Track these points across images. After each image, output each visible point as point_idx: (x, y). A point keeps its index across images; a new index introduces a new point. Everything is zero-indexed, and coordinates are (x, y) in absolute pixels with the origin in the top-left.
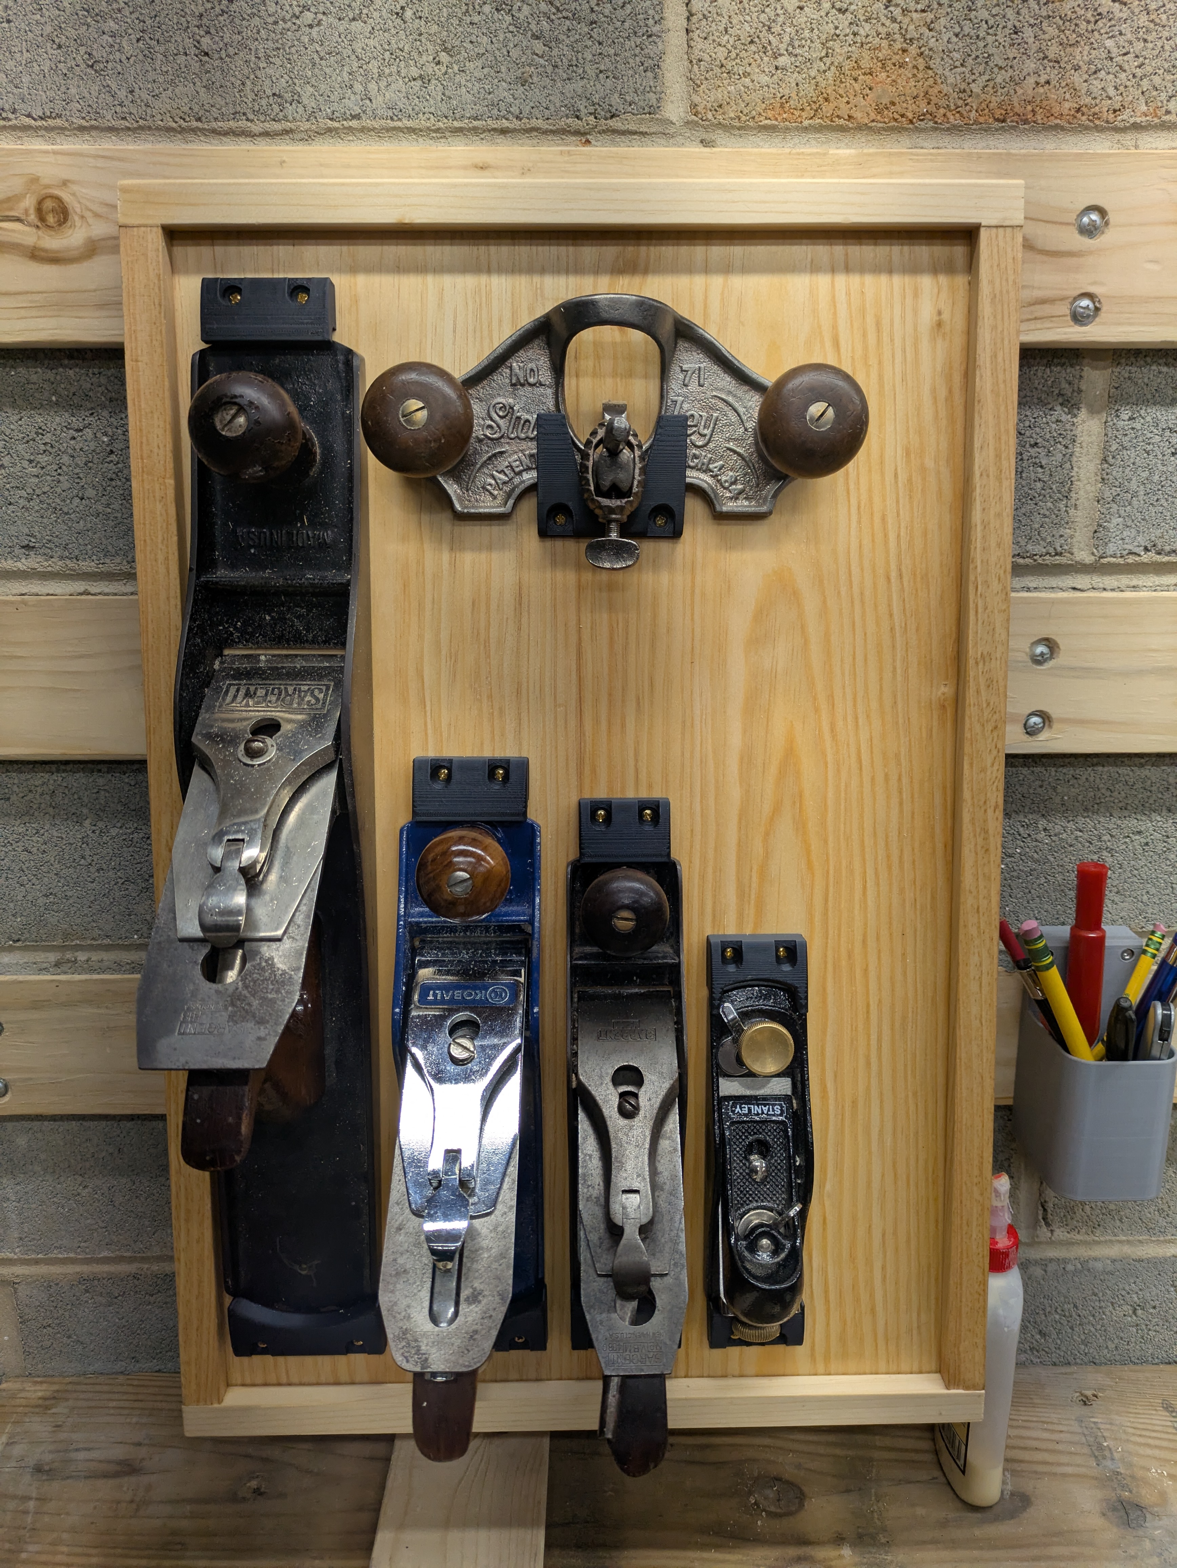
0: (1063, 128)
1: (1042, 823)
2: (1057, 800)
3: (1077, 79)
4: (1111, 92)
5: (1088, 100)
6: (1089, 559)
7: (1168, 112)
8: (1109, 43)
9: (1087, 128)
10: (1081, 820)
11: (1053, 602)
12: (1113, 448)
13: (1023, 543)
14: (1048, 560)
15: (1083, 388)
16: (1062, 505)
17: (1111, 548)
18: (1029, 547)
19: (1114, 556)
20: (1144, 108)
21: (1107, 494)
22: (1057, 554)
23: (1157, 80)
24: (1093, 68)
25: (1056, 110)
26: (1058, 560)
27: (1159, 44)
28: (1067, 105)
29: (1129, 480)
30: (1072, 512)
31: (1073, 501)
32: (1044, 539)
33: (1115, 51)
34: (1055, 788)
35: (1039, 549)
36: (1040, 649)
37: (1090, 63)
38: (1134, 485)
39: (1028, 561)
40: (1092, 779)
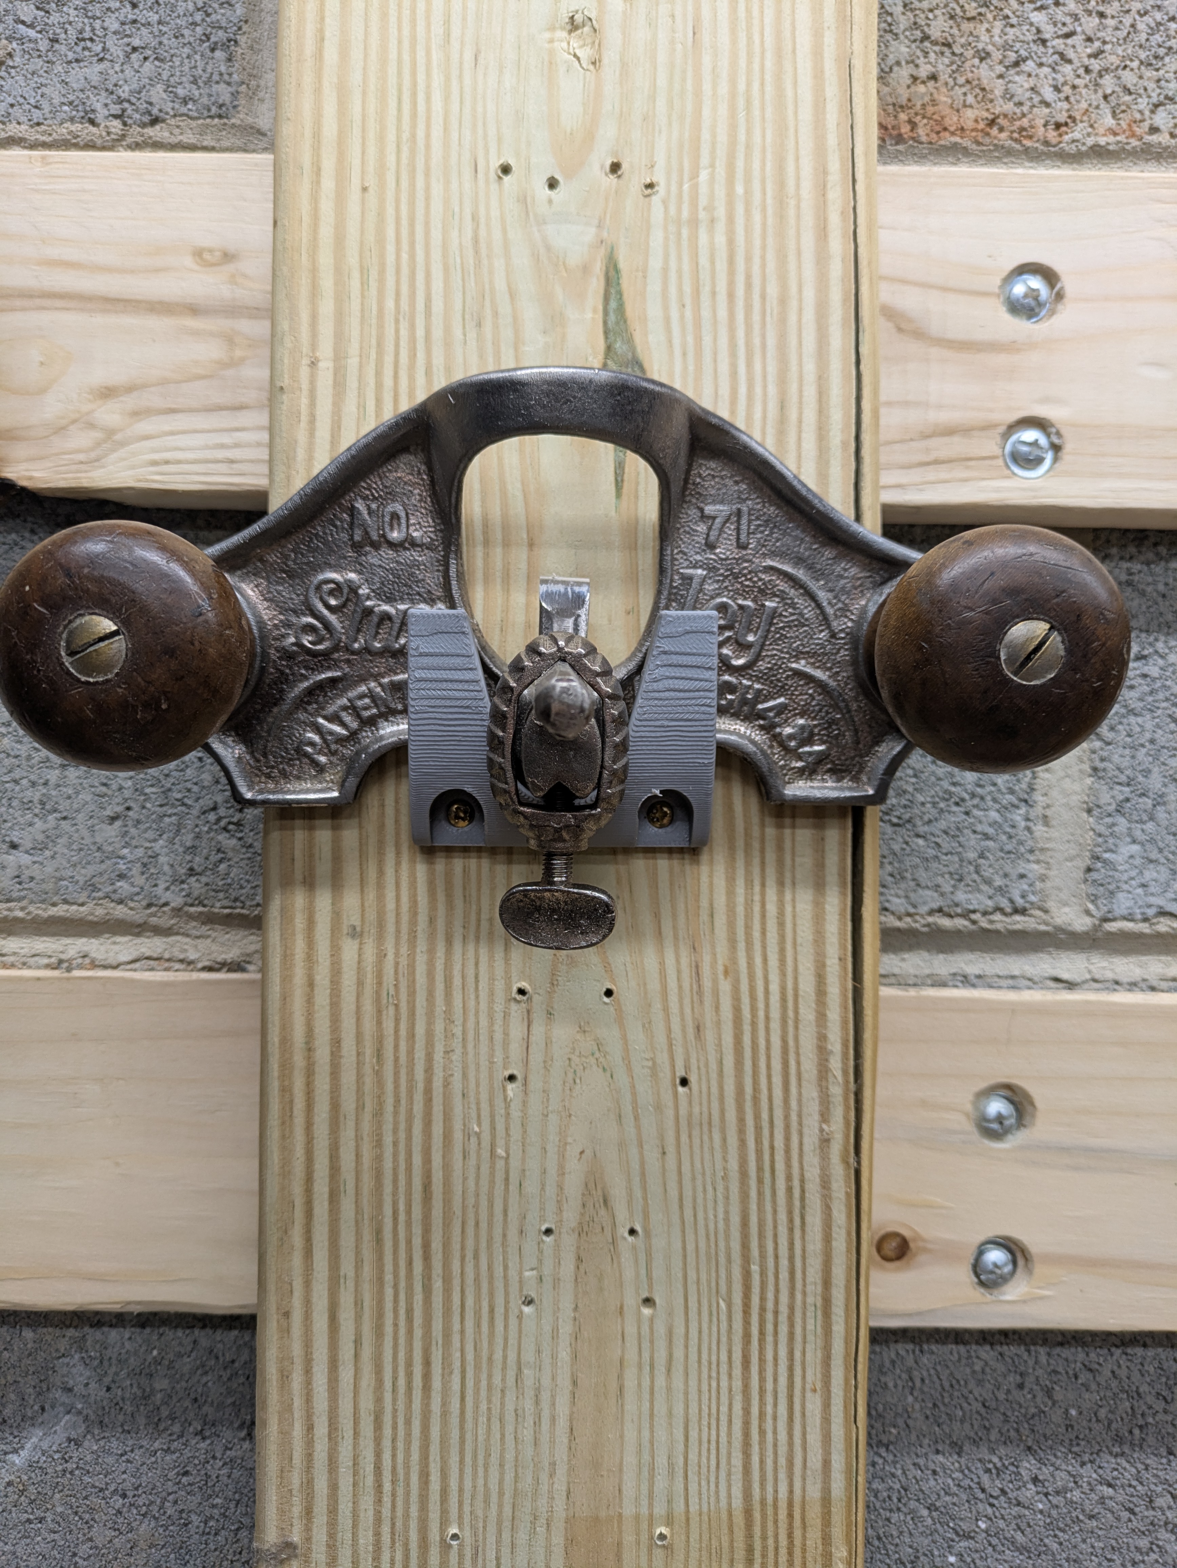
0: (966, 152)
1: (1028, 1466)
2: (1057, 1416)
3: (985, 73)
4: (1049, 94)
5: (1009, 107)
6: (1081, 923)
7: (1154, 130)
8: (1038, 18)
9: (1009, 152)
10: (1108, 1461)
11: (1013, 1009)
13: (947, 888)
14: (1000, 922)
16: (1018, 816)
17: (1123, 903)
18: (961, 896)
19: (1129, 918)
20: (1109, 121)
21: (1105, 798)
22: (1016, 911)
23: (1129, 78)
24: (1012, 57)
25: (952, 121)
26: (1019, 922)
27: (1127, 21)
28: (970, 114)
29: (1147, 773)
30: (1039, 829)
31: (1038, 810)
32: (988, 882)
33: (1048, 31)
34: (1049, 1393)
35: (979, 900)
36: (996, 1107)
37: (1007, 47)
38: (1155, 782)
39: (961, 923)
40: (1123, 1373)
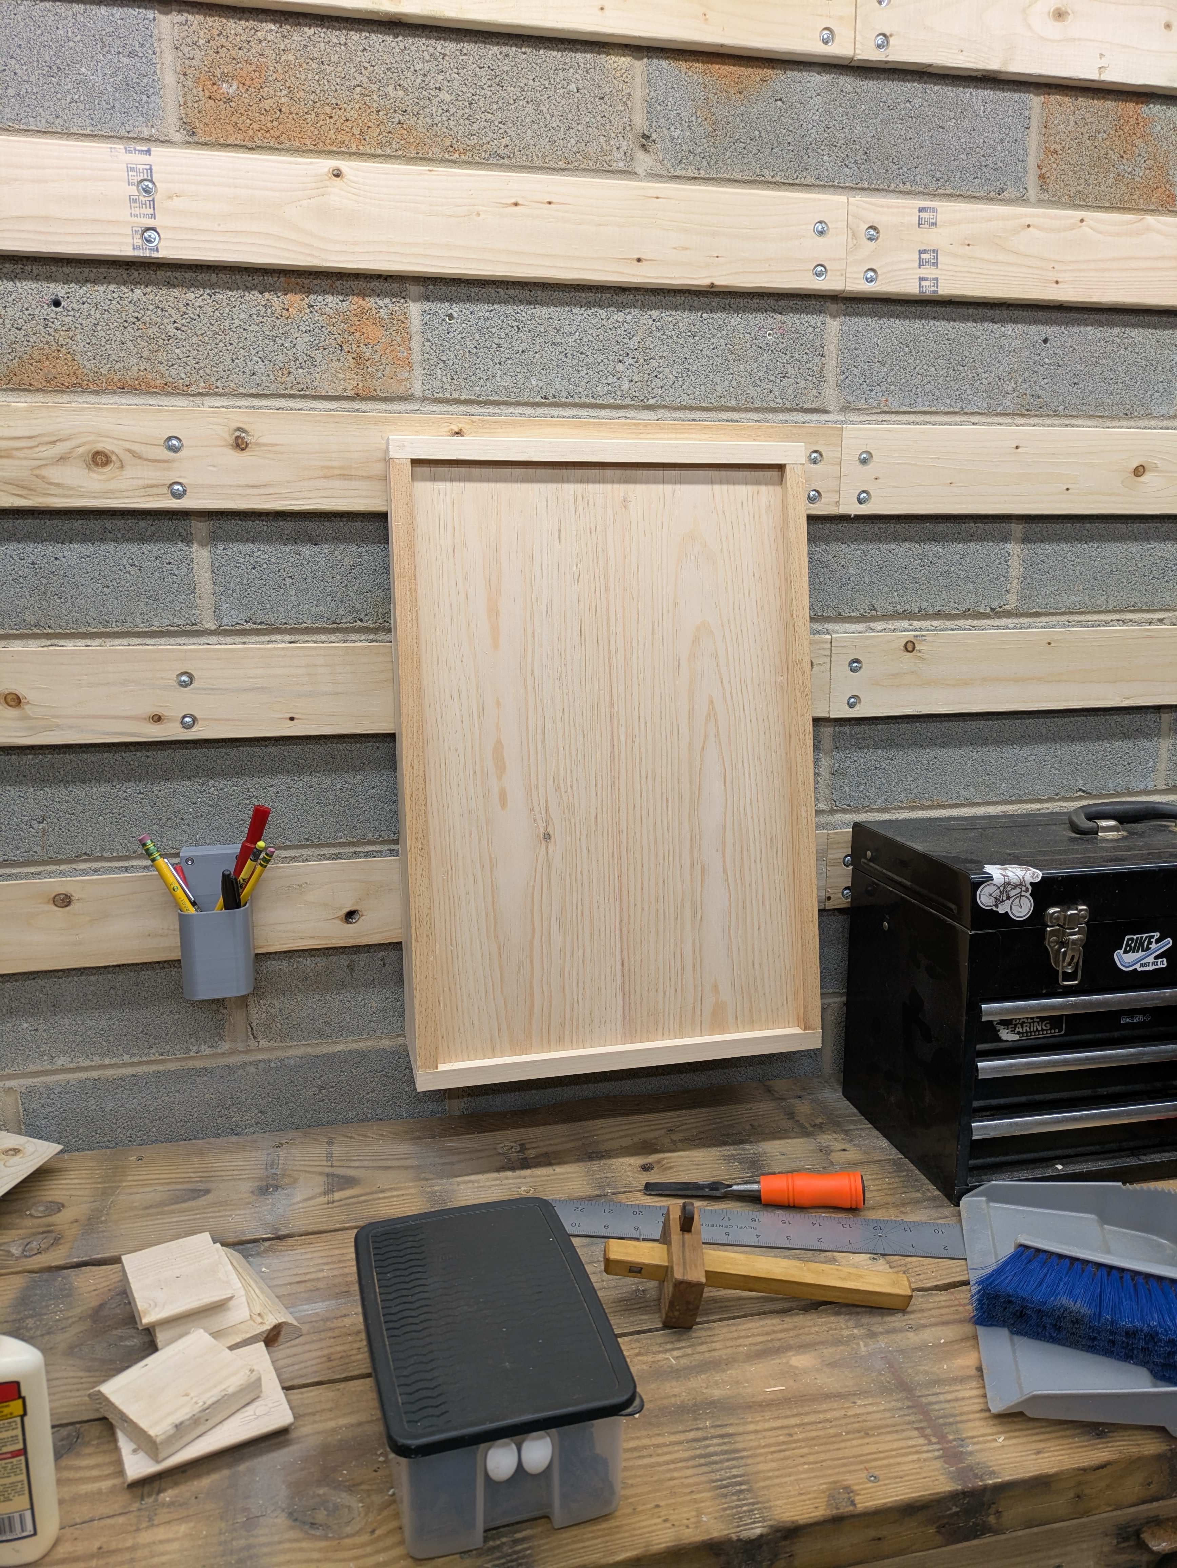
0: (159, 394)
1: (211, 783)
2: (219, 768)
3: (162, 368)
4: (183, 376)
5: (170, 379)
6: (214, 628)
7: (217, 387)
8: (177, 351)
9: (172, 394)
10: (235, 780)
11: (186, 651)
12: (217, 565)
13: (171, 618)
14: (188, 628)
15: (193, 532)
16: (191, 597)
17: (225, 621)
18: (175, 621)
19: (227, 625)
20: (203, 385)
21: (217, 591)
22: (193, 625)
23: (208, 371)
24: (170, 363)
25: (152, 384)
26: (194, 628)
27: (206, 352)
28: (158, 382)
29: (229, 583)
30: (198, 600)
31: (197, 594)
32: (184, 616)
33: (181, 355)
35: (182, 622)
36: (184, 678)
37: (168, 360)
38: (232, 586)
39: (176, 628)
